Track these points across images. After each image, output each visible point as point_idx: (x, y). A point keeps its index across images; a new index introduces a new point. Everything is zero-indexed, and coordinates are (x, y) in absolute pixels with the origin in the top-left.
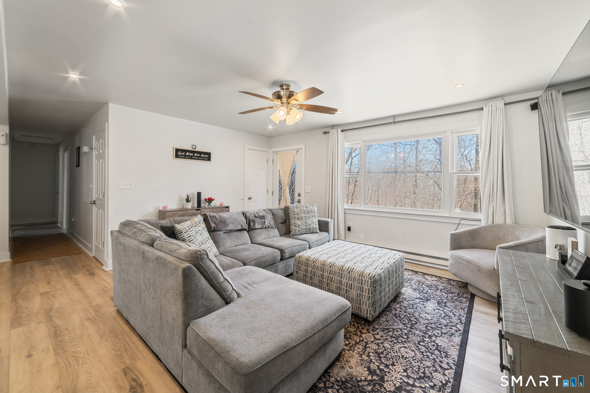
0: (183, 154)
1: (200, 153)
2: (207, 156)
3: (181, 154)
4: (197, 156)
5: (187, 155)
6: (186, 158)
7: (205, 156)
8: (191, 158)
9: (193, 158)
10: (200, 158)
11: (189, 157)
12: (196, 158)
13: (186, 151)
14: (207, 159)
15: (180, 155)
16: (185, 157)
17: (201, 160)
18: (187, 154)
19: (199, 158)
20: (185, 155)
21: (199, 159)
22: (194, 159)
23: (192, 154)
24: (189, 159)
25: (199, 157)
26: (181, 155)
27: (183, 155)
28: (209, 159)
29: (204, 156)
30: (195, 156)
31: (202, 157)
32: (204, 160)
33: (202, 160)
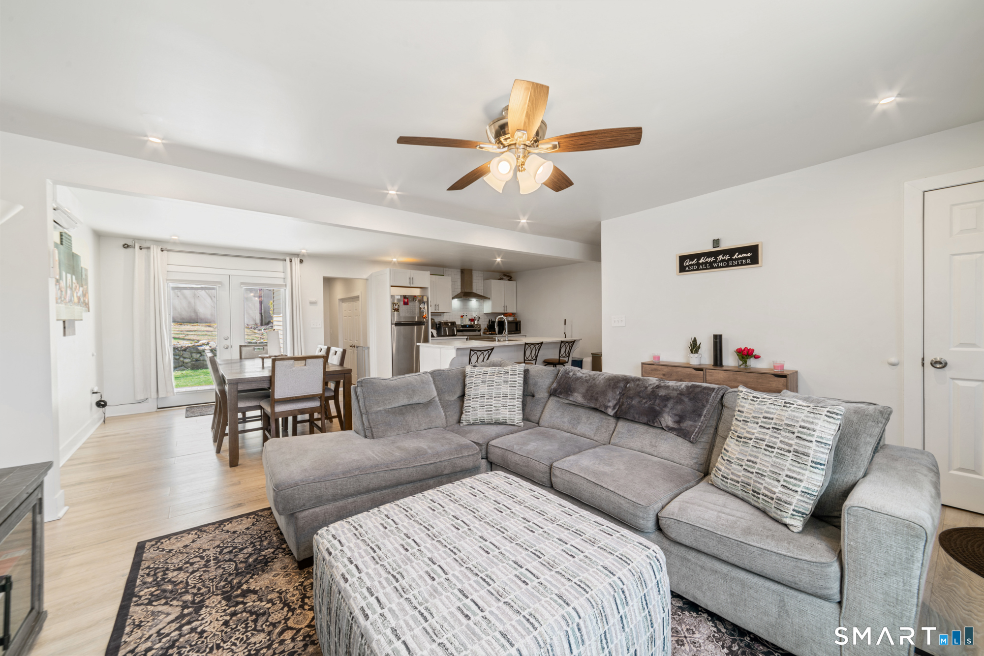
0: (694, 262)
1: (731, 252)
2: (749, 255)
3: (691, 263)
4: (723, 261)
5: (703, 263)
6: (701, 269)
7: (744, 255)
8: (711, 266)
9: (715, 265)
10: (730, 263)
11: (706, 266)
12: (722, 264)
13: (698, 256)
14: (749, 261)
15: (688, 266)
16: (698, 267)
17: (733, 266)
18: (701, 261)
19: (728, 263)
20: (698, 264)
21: (728, 266)
22: (718, 267)
23: (712, 259)
24: (707, 269)
25: (728, 261)
26: (691, 265)
27: (693, 265)
28: (754, 260)
29: (740, 256)
30: (720, 262)
31: (736, 259)
32: (742, 264)
33: (736, 266)
